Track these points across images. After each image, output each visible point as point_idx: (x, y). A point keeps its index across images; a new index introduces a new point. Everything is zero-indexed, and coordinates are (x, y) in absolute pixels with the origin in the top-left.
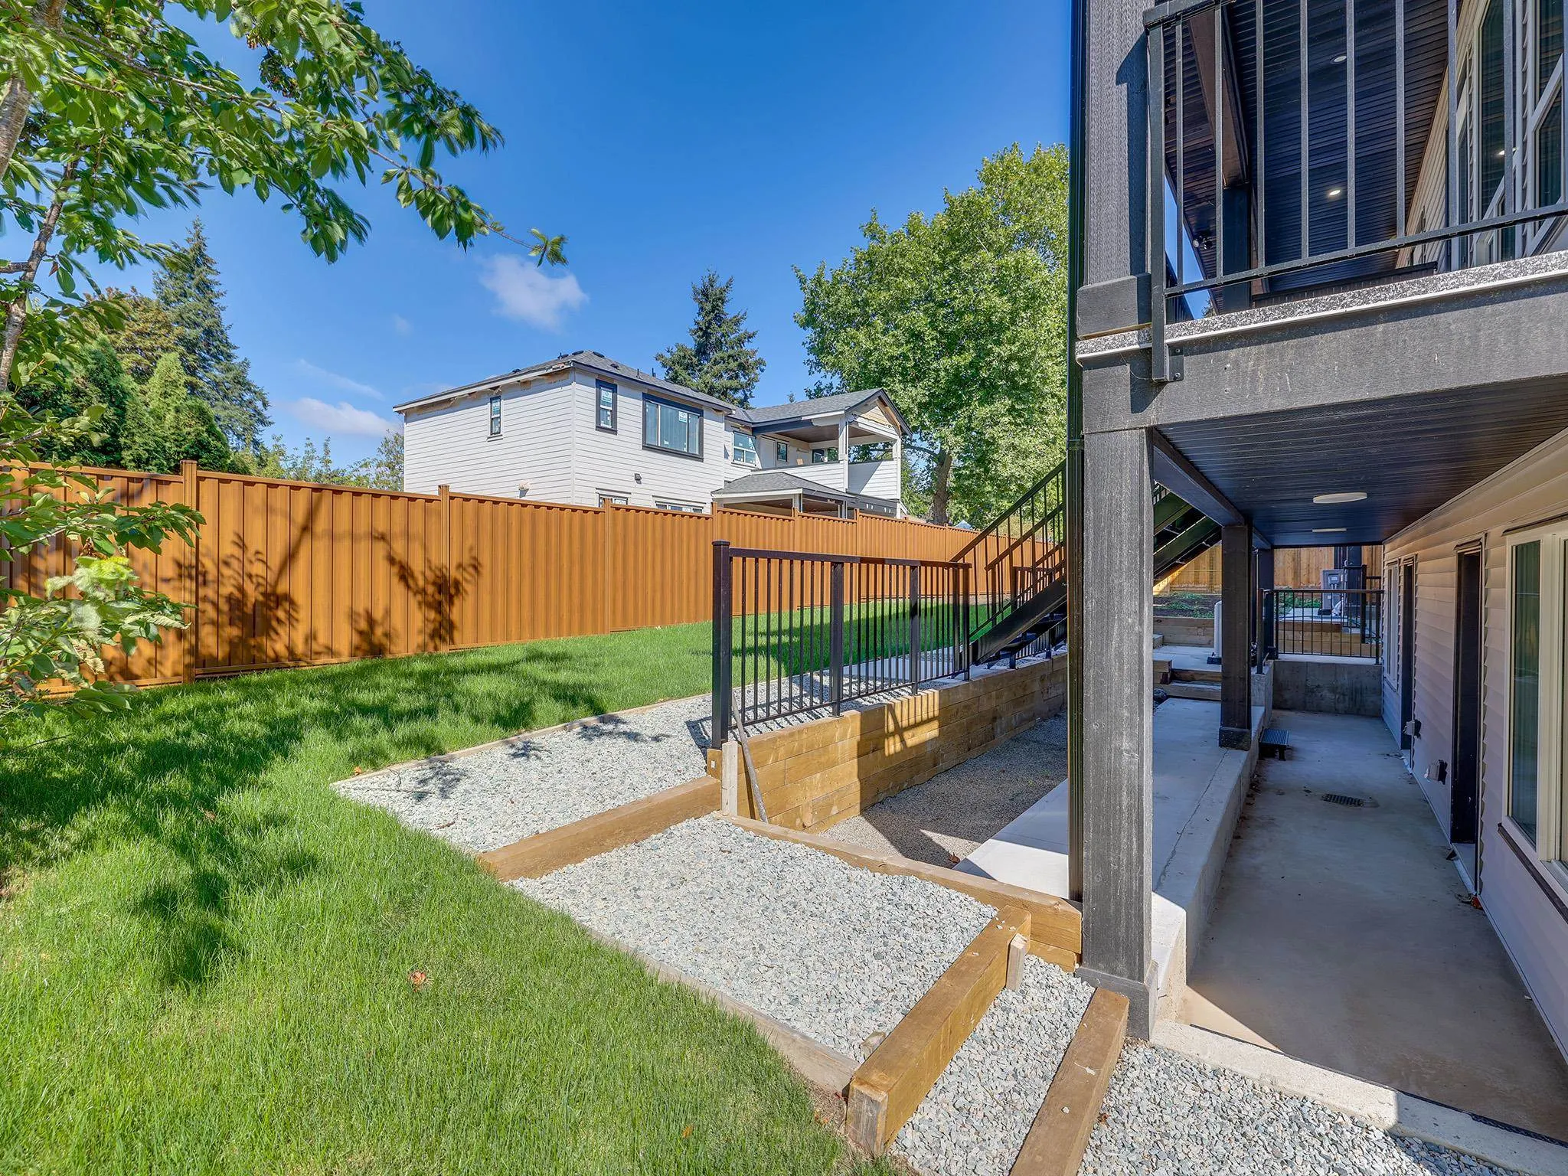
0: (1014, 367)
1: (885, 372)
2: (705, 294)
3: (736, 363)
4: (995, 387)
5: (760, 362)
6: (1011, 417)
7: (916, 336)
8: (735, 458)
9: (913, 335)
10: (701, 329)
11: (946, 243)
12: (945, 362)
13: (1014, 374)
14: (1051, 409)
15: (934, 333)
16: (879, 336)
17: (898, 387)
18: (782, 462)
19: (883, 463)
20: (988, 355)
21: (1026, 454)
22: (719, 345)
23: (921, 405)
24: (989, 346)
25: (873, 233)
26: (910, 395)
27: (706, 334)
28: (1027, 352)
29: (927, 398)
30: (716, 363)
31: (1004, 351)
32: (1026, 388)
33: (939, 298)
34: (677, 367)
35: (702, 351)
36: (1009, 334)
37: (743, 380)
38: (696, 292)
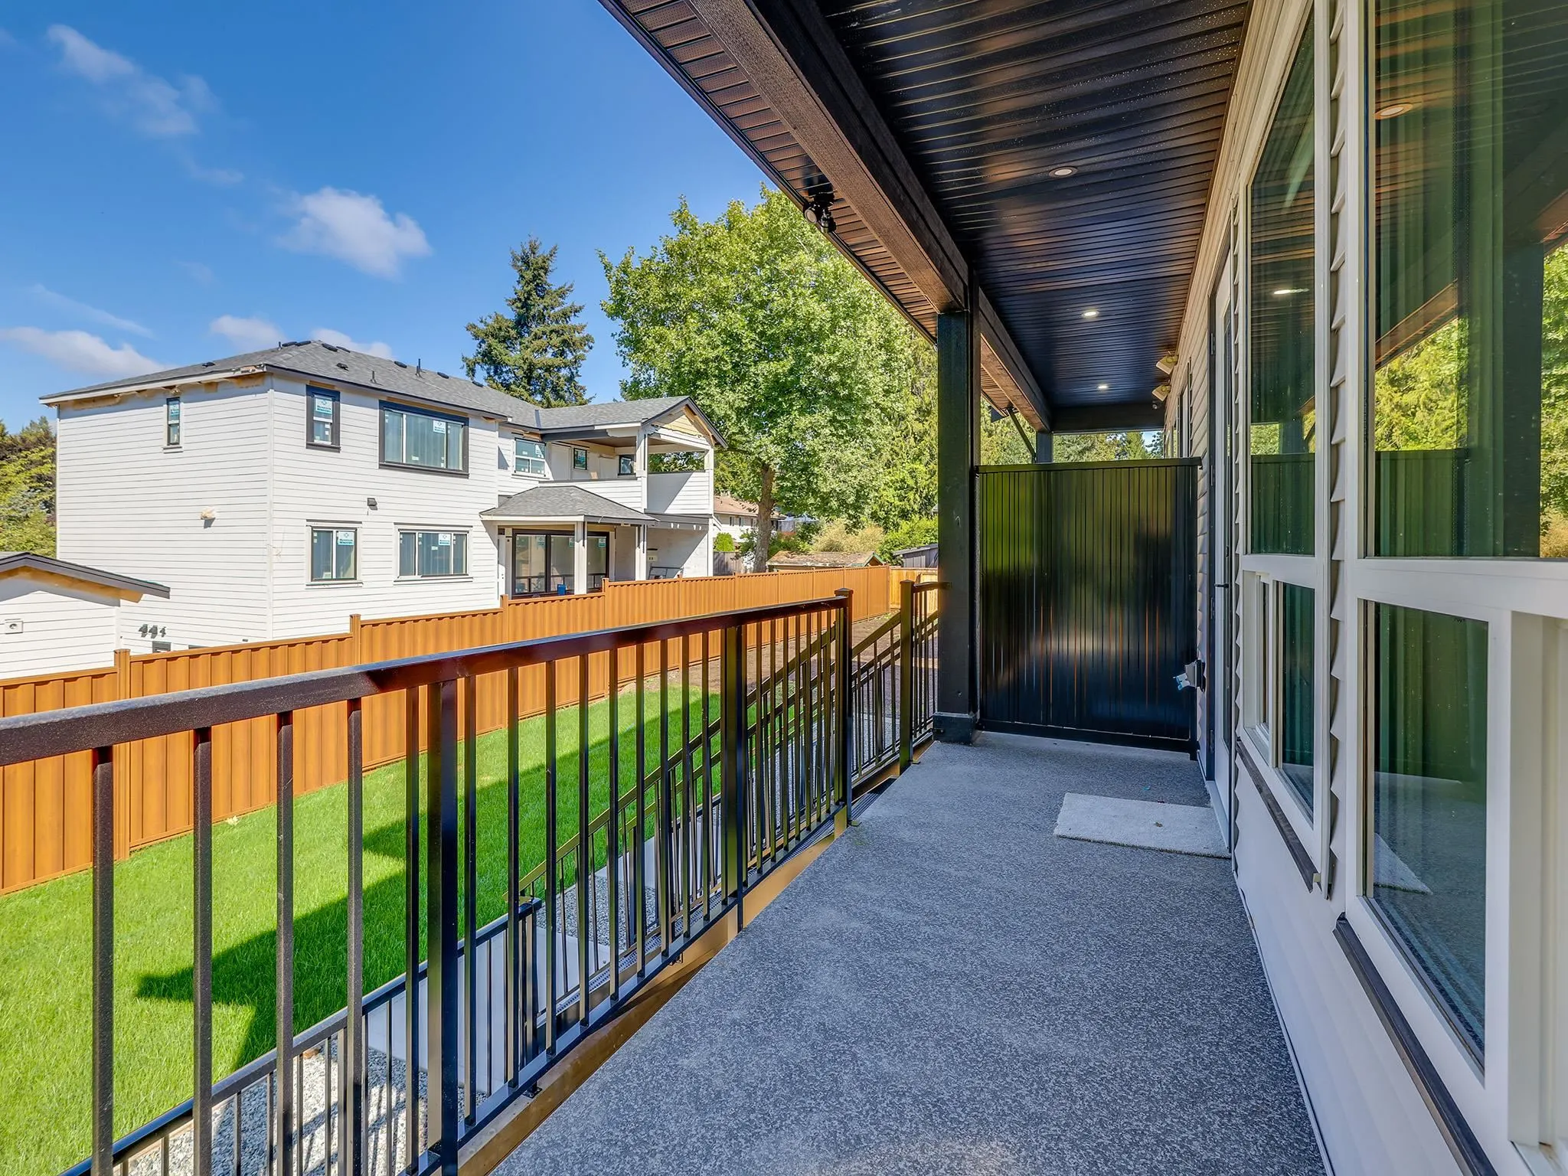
0: (834, 377)
1: (700, 375)
2: (526, 262)
3: (560, 339)
4: (817, 398)
5: (588, 339)
6: (832, 429)
7: (733, 338)
8: (518, 469)
9: (731, 336)
10: (520, 300)
11: (764, 241)
12: (764, 367)
13: (836, 384)
14: (875, 420)
15: (753, 335)
16: (694, 335)
17: (714, 391)
18: (579, 472)
19: (694, 474)
20: (808, 363)
21: (848, 468)
22: (541, 318)
23: (739, 411)
24: (809, 354)
25: (683, 221)
26: (725, 401)
27: (526, 305)
28: (847, 363)
29: (746, 404)
30: (537, 337)
31: (824, 360)
32: (849, 398)
33: (757, 299)
34: (491, 340)
35: (521, 323)
36: (828, 343)
37: (570, 357)
38: (515, 258)
